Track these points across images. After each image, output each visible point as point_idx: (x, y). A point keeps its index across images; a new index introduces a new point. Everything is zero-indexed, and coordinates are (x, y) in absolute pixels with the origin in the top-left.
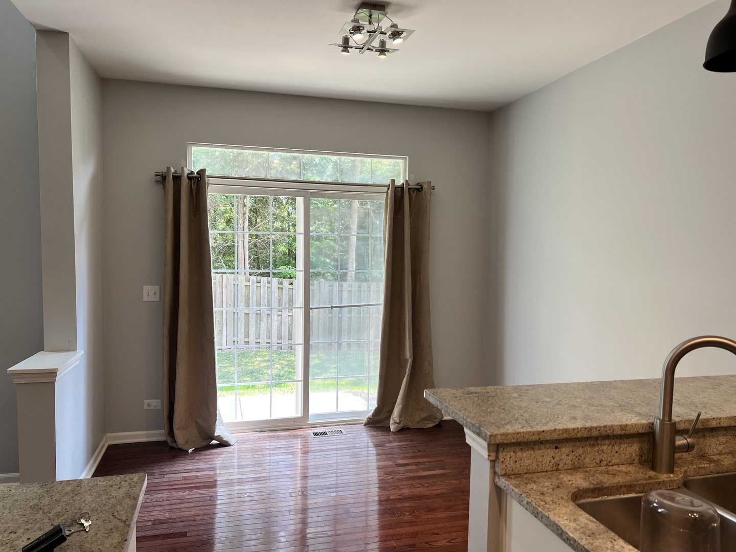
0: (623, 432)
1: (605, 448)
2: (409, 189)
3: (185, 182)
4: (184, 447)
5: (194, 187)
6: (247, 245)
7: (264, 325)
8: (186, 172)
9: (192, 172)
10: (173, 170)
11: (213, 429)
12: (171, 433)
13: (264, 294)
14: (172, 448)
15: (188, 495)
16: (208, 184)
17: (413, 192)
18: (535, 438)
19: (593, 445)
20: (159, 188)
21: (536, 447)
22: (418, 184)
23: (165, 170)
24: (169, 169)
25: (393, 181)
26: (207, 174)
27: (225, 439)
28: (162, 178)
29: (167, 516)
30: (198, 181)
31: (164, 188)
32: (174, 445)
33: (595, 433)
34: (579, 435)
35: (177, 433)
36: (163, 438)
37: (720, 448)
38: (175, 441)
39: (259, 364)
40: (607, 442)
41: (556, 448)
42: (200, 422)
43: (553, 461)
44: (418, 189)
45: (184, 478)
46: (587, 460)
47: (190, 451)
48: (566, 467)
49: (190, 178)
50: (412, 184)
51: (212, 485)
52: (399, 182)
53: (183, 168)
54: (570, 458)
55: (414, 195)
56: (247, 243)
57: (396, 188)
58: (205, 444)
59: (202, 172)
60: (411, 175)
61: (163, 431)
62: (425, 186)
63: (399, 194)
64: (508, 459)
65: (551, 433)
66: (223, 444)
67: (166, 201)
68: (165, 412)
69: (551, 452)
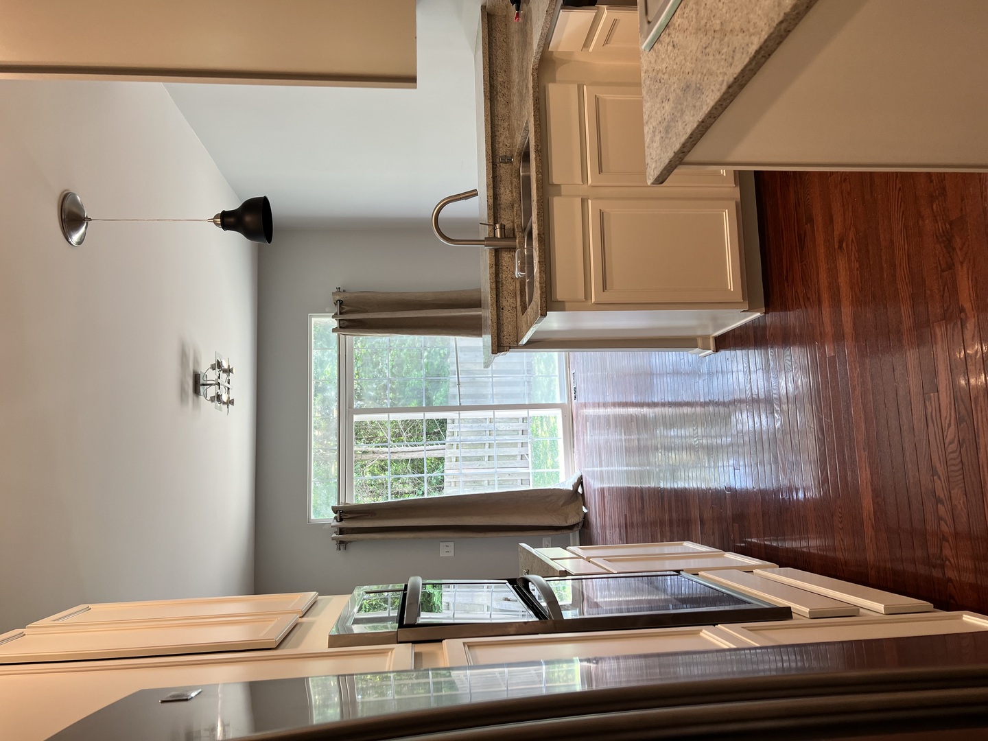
0: (494, 266)
1: (504, 276)
2: (341, 313)
3: (344, 524)
4: (582, 516)
5: (349, 516)
6: (411, 449)
7: (502, 427)
8: (335, 523)
9: (335, 518)
10: (334, 535)
11: (568, 491)
12: (570, 528)
13: (467, 427)
14: (583, 526)
15: (607, 513)
16: (345, 503)
17: (343, 308)
18: (495, 326)
19: (502, 284)
20: (351, 547)
21: (501, 322)
22: (336, 304)
23: (335, 542)
24: (333, 539)
25: (334, 330)
26: (336, 504)
27: (576, 481)
28: (342, 544)
29: (618, 529)
30: (343, 513)
31: (351, 542)
32: (580, 525)
33: (494, 286)
34: (495, 296)
35: (570, 522)
36: (577, 533)
37: (508, 192)
38: (578, 524)
39: (545, 432)
40: (500, 275)
41: (502, 309)
42: (561, 503)
43: (511, 311)
44: (341, 304)
45: (599, 516)
46: (511, 288)
47: (585, 510)
48: (514, 302)
49: (341, 520)
50: (336, 310)
51: (602, 490)
52: (335, 324)
53: (332, 527)
54: (509, 300)
55: (346, 308)
56: (407, 448)
57: (340, 327)
58: (580, 498)
59: (335, 510)
60: (327, 311)
61: (571, 534)
62: (337, 298)
63: (346, 323)
64: (508, 340)
65: (493, 315)
66: (580, 482)
67: (362, 540)
68: (552, 533)
69: (505, 312)
